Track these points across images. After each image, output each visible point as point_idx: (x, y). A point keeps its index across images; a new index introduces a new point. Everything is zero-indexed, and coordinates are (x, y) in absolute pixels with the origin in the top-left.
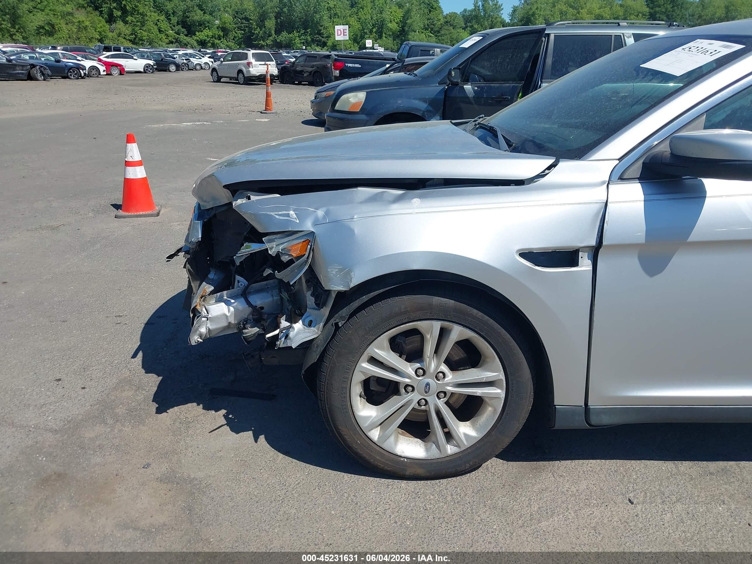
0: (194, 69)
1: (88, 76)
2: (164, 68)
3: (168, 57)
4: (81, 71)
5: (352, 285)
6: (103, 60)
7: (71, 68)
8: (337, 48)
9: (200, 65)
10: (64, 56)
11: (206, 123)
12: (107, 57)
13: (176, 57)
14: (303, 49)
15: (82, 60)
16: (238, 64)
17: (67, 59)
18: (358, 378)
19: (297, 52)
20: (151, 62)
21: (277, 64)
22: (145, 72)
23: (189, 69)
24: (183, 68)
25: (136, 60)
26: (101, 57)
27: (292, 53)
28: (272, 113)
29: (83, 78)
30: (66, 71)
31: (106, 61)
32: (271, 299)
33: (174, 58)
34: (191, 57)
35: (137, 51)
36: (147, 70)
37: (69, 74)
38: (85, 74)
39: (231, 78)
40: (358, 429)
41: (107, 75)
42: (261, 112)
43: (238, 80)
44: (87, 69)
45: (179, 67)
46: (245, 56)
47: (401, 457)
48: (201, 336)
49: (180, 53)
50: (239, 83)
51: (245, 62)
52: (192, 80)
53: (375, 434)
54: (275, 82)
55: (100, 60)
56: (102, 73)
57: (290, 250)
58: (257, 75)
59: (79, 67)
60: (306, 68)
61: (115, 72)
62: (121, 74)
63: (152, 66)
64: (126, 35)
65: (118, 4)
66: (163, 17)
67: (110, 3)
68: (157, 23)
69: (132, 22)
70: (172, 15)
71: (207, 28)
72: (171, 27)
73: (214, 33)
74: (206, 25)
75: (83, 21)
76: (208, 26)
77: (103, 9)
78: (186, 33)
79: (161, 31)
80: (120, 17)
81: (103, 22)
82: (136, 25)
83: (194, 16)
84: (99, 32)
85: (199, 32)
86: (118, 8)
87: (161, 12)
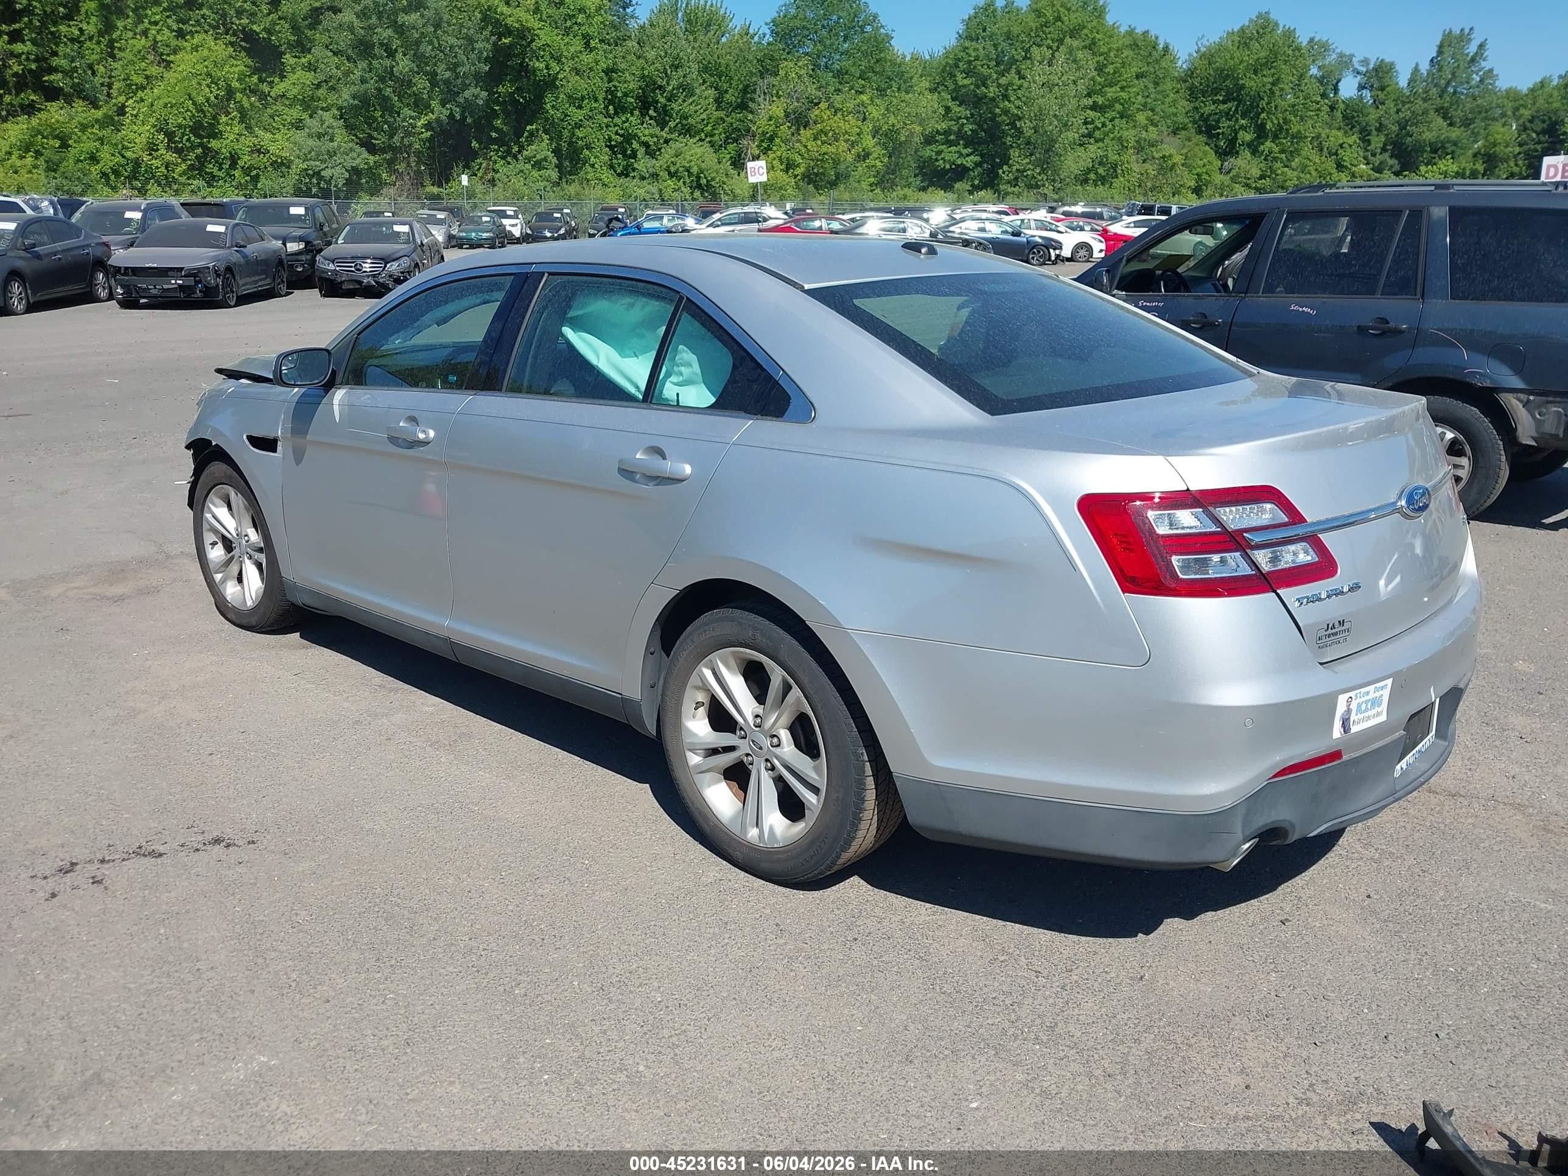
1: (1067, 260)
4: (1051, 251)
7: (1036, 245)
15: (1064, 232)
26: (1111, 227)
29: (1054, 263)
30: (1027, 251)
37: (1031, 256)
38: (1058, 256)
56: (1095, 255)
59: (1050, 244)
64: (1249, 179)
65: (1252, 119)
66: (1354, 138)
67: (1237, 119)
68: (1337, 150)
69: (1270, 152)
70: (1374, 133)
71: (1449, 157)
72: (1365, 158)
73: (1463, 165)
74: (1449, 151)
75: (1170, 156)
76: (1453, 152)
77: (1220, 131)
78: (1397, 168)
79: (1343, 166)
80: (1249, 145)
81: (1212, 155)
82: (1277, 157)
83: (1423, 132)
84: (1197, 174)
85: (1427, 165)
86: (1251, 126)
87: (1353, 127)
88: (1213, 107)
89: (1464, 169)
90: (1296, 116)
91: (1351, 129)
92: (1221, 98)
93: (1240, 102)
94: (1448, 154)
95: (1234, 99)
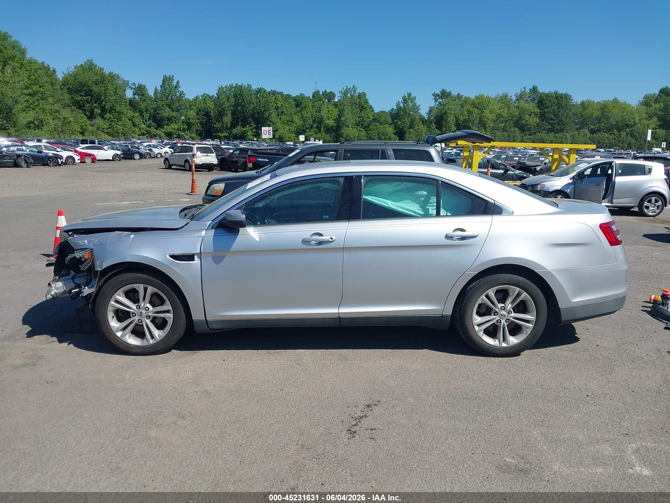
0: (156, 157)
1: (65, 163)
2: (130, 157)
3: (134, 147)
4: (59, 160)
5: (103, 268)
6: (78, 151)
7: (51, 157)
8: (284, 140)
9: (161, 154)
10: (46, 148)
11: (140, 202)
12: (83, 148)
13: (141, 148)
14: (255, 141)
15: (61, 151)
16: (186, 155)
17: (48, 150)
18: (110, 309)
19: (249, 143)
20: (119, 153)
21: (217, 156)
22: (113, 160)
23: (151, 157)
24: (146, 157)
25: (107, 150)
26: (78, 149)
27: (244, 143)
28: (197, 195)
29: (60, 165)
30: (46, 160)
31: (81, 152)
32: (84, 281)
33: (139, 149)
34: (154, 148)
35: (109, 143)
36: (115, 158)
37: (49, 162)
38: (62, 162)
39: (181, 166)
40: (111, 331)
41: (81, 162)
42: (188, 194)
43: (185, 167)
44: (64, 158)
45: (142, 156)
46: (191, 150)
47: (131, 344)
48: (52, 295)
49: (145, 144)
50: (185, 170)
51: (191, 153)
52: (149, 167)
53: (119, 334)
54: (216, 169)
55: (76, 151)
56: (77, 161)
57: (84, 256)
58: (200, 164)
59: (57, 157)
60: (239, 159)
61: (88, 160)
62: (93, 162)
63: (120, 155)
64: (104, 129)
65: (99, 104)
66: (137, 114)
67: (92, 104)
68: (132, 119)
69: (110, 118)
70: (145, 112)
71: (174, 123)
72: (143, 122)
73: (180, 126)
74: (174, 120)
75: (68, 118)
76: (175, 121)
77: (86, 108)
78: (156, 126)
79: (135, 125)
80: (100, 115)
81: (85, 118)
82: (113, 120)
83: (163, 113)
84: (80, 126)
85: (167, 125)
86: (99, 107)
87: (136, 110)
88: (80, 98)
89: (180, 127)
90: (117, 104)
91: (135, 110)
92: (83, 94)
93: (92, 96)
94: (174, 122)
95: (89, 95)
